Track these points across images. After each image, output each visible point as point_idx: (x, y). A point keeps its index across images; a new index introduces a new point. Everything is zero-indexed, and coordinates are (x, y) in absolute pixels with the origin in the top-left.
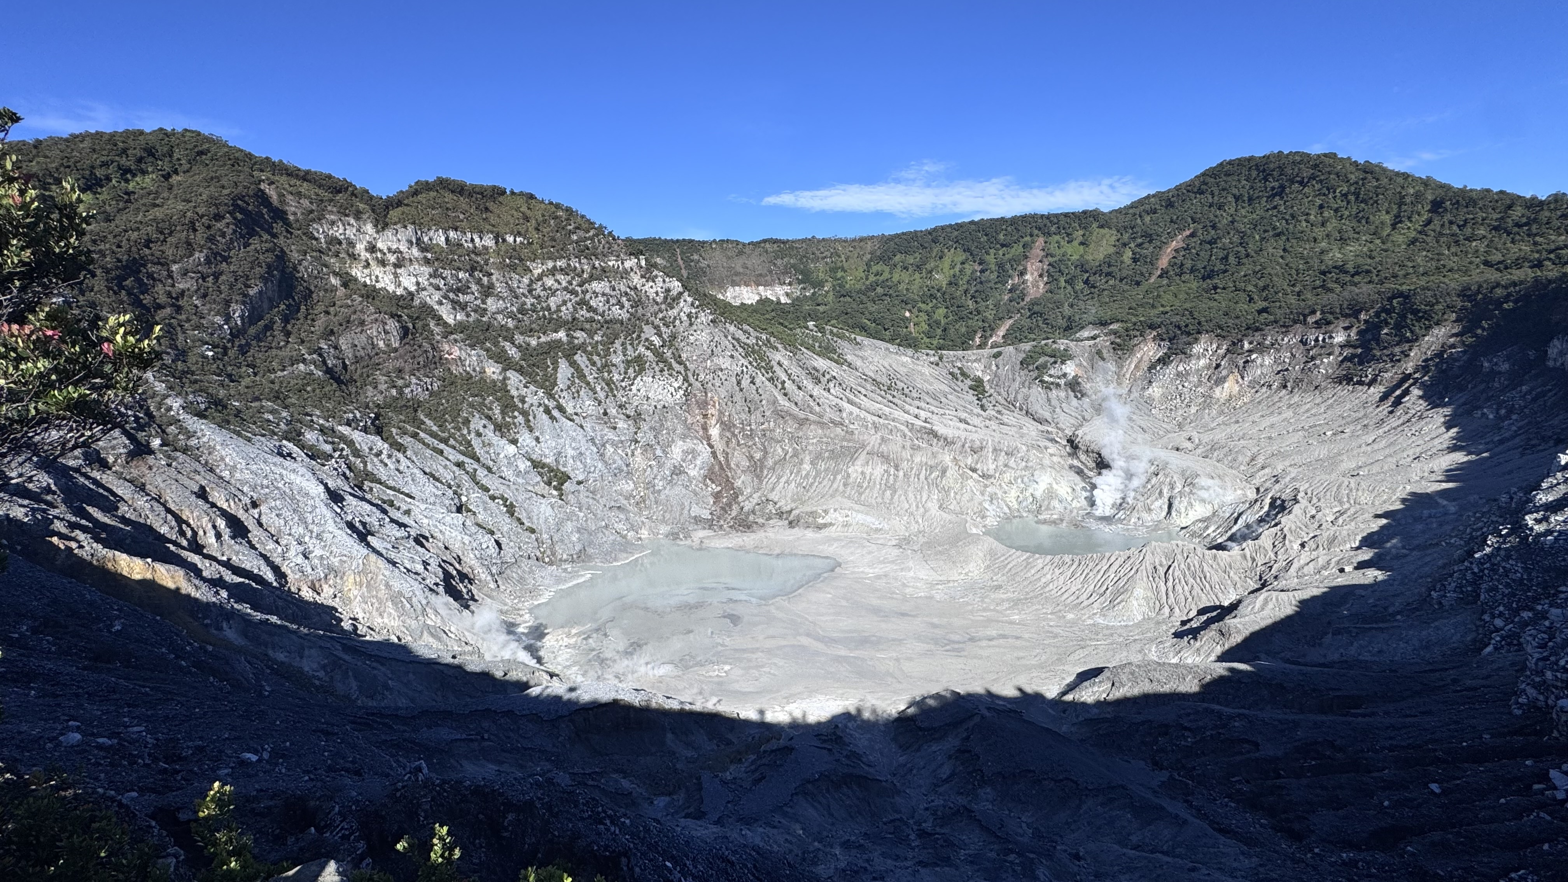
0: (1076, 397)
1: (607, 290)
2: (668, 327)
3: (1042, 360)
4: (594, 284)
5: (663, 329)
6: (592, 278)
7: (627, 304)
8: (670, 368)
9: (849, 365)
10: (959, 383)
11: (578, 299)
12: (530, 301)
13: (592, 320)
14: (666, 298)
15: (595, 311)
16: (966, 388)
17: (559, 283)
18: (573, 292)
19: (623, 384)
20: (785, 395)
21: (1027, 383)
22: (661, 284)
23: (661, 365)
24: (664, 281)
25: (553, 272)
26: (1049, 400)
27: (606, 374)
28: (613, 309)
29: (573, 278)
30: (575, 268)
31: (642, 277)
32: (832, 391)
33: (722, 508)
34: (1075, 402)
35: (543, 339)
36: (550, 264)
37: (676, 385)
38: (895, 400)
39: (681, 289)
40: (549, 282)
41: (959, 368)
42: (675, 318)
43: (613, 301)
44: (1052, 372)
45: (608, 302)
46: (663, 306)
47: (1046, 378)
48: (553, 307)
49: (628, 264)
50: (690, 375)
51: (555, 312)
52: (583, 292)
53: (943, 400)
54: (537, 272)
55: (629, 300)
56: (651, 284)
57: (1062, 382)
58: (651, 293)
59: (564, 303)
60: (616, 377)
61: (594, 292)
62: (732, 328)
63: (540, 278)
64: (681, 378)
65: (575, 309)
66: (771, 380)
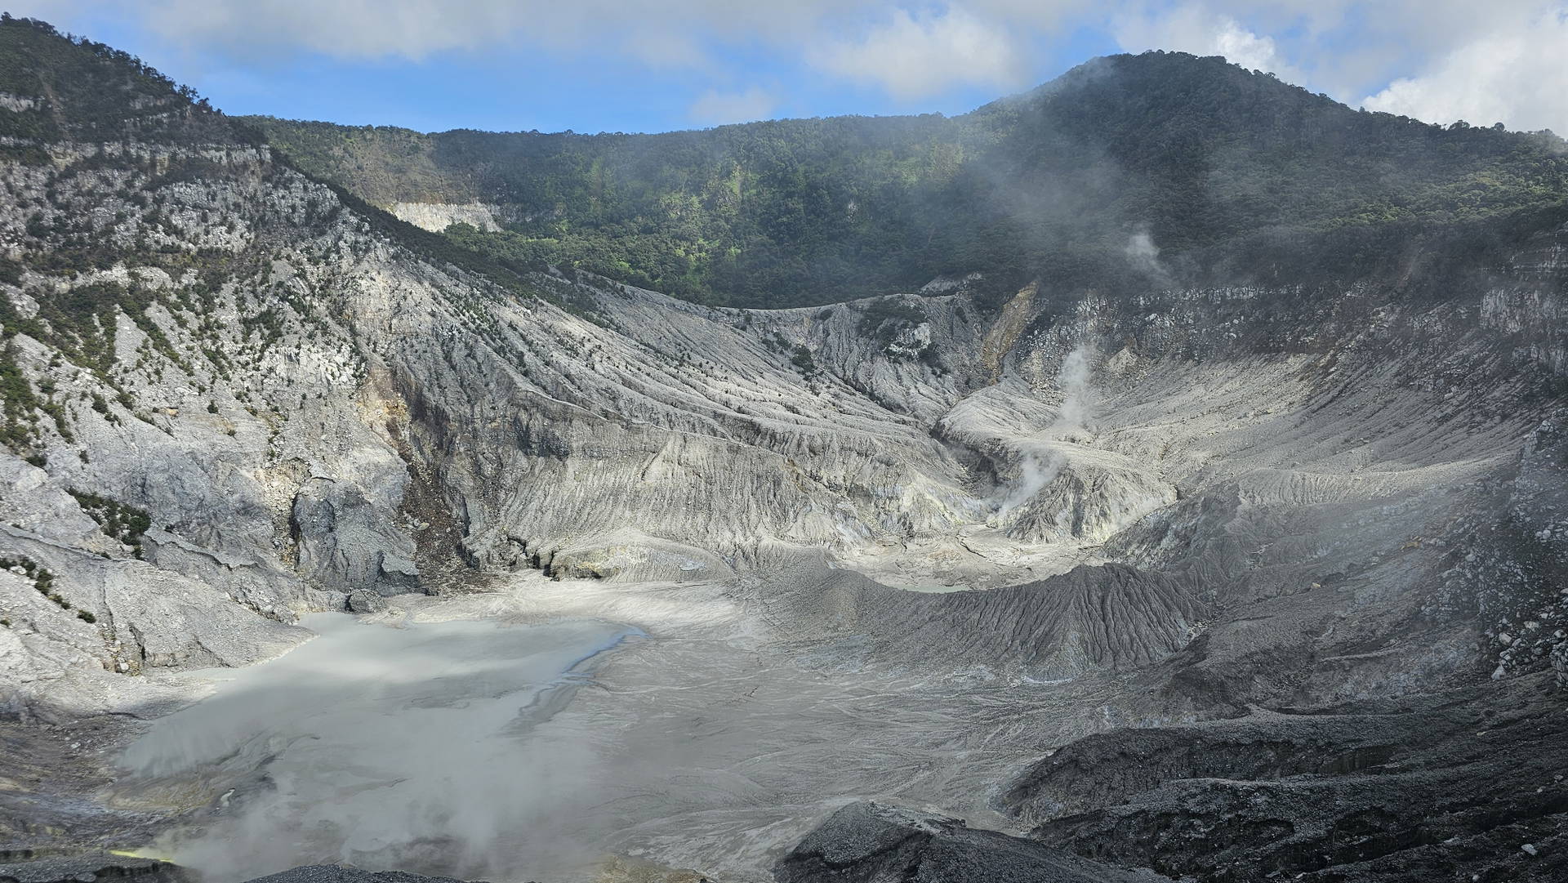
0: (934, 373)
2: (316, 263)
3: (886, 323)
5: (308, 267)
8: (325, 330)
9: (618, 329)
10: (777, 356)
11: (147, 212)
12: (50, 214)
14: (309, 216)
16: (786, 361)
17: (110, 185)
18: (140, 201)
19: (243, 358)
20: (526, 374)
21: (868, 356)
22: (301, 194)
23: (310, 327)
24: (305, 189)
25: (94, 164)
26: (899, 378)
27: (209, 342)
28: (217, 230)
29: (135, 176)
30: (140, 158)
32: (597, 366)
33: (432, 557)
34: (932, 380)
35: (81, 280)
36: (90, 151)
37: (340, 359)
38: (693, 381)
41: (776, 335)
42: (328, 250)
43: (215, 218)
44: (901, 339)
45: (204, 218)
46: (306, 230)
47: (894, 348)
48: (99, 225)
49: (239, 157)
50: (362, 341)
51: (103, 233)
52: (155, 200)
53: (759, 379)
54: (63, 163)
55: (242, 218)
56: (282, 192)
57: (915, 353)
58: (284, 206)
59: (121, 218)
61: (178, 202)
62: (429, 269)
63: (69, 173)
64: (346, 349)
66: (499, 351)
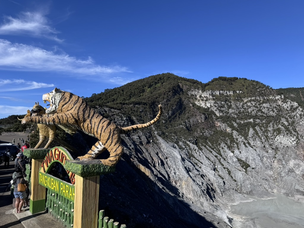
1: (269, 106)
2: (291, 119)
4: (264, 105)
5: (289, 119)
6: (263, 102)
7: (275, 111)
8: (291, 133)
11: (258, 109)
12: (242, 110)
13: (262, 116)
14: (291, 109)
15: (264, 113)
17: (252, 104)
18: (257, 107)
19: (272, 137)
22: (290, 104)
23: (287, 132)
24: (291, 103)
25: (250, 101)
27: (266, 134)
28: (270, 112)
29: (257, 103)
30: (258, 100)
31: (282, 102)
35: (245, 121)
36: (250, 99)
37: (293, 139)
39: (297, 106)
40: (249, 104)
42: (294, 116)
43: (270, 110)
45: (269, 110)
46: (290, 112)
48: (250, 111)
49: (277, 98)
50: (299, 136)
51: (250, 113)
52: (260, 107)
54: (245, 101)
55: (276, 110)
56: (285, 104)
58: (285, 107)
59: (253, 110)
60: (269, 135)
61: (264, 107)
63: (246, 103)
64: (295, 137)
65: (257, 112)
